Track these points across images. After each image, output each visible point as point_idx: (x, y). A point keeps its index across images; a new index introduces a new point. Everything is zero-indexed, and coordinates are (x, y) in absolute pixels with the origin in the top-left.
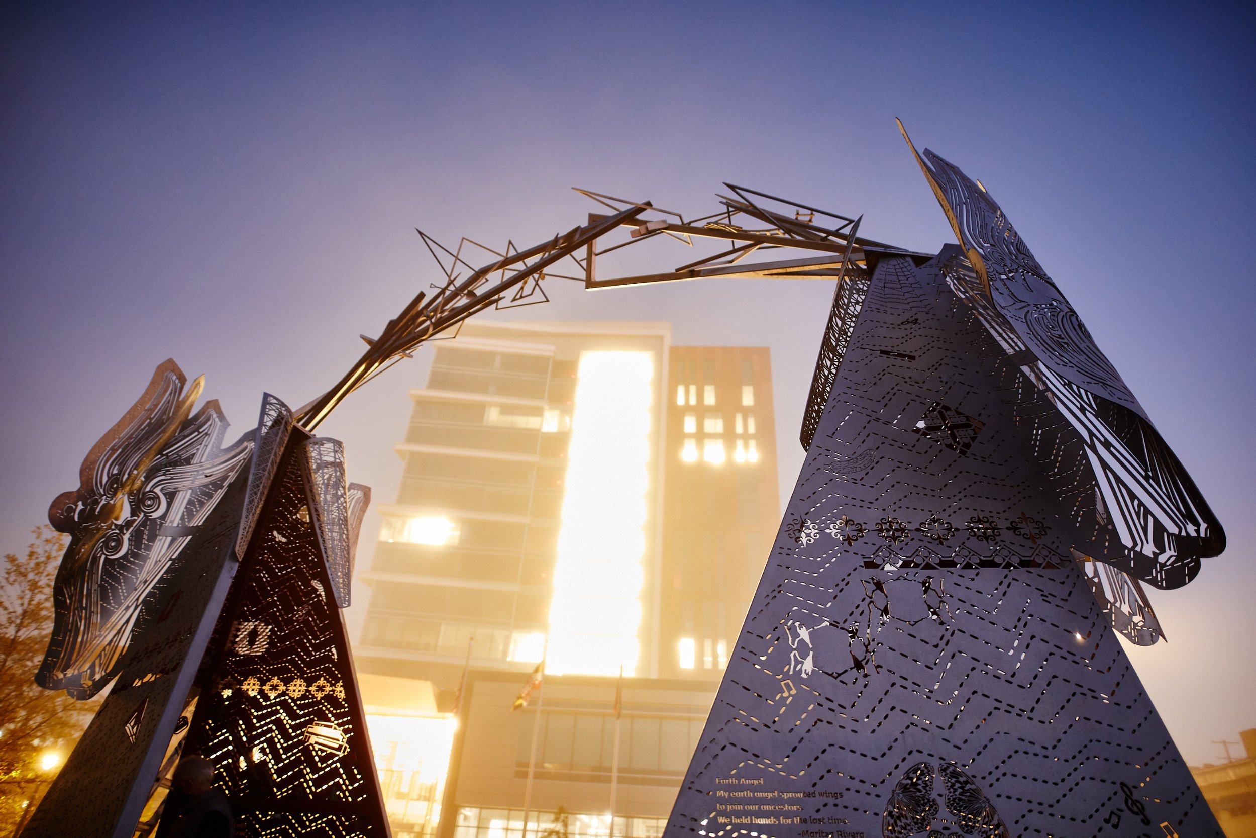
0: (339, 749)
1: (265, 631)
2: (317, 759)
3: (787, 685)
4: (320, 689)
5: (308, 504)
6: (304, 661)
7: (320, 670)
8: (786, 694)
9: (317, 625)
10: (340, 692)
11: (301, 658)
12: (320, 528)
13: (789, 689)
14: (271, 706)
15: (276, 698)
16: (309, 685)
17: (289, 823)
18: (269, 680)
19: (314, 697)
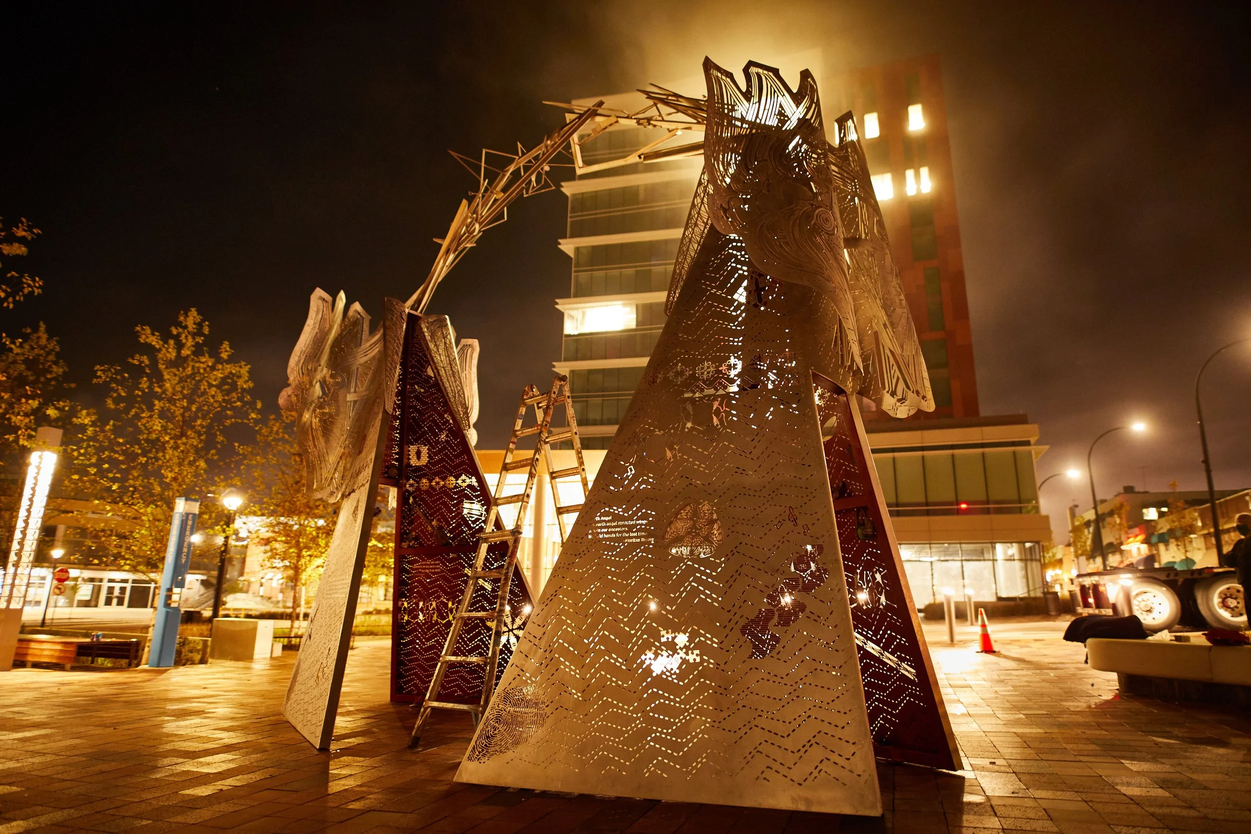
0: (481, 515)
1: (425, 450)
2: (470, 522)
3: (631, 469)
4: (464, 481)
5: (430, 364)
6: (450, 465)
7: (461, 470)
8: (629, 474)
9: (453, 443)
10: (474, 481)
11: (448, 464)
12: (441, 380)
13: (631, 470)
14: (438, 494)
15: (439, 489)
16: (457, 480)
17: (462, 558)
18: (434, 479)
19: (461, 486)
